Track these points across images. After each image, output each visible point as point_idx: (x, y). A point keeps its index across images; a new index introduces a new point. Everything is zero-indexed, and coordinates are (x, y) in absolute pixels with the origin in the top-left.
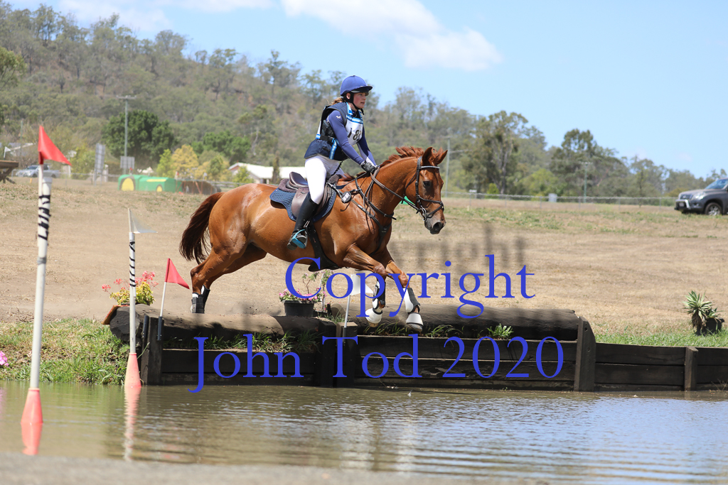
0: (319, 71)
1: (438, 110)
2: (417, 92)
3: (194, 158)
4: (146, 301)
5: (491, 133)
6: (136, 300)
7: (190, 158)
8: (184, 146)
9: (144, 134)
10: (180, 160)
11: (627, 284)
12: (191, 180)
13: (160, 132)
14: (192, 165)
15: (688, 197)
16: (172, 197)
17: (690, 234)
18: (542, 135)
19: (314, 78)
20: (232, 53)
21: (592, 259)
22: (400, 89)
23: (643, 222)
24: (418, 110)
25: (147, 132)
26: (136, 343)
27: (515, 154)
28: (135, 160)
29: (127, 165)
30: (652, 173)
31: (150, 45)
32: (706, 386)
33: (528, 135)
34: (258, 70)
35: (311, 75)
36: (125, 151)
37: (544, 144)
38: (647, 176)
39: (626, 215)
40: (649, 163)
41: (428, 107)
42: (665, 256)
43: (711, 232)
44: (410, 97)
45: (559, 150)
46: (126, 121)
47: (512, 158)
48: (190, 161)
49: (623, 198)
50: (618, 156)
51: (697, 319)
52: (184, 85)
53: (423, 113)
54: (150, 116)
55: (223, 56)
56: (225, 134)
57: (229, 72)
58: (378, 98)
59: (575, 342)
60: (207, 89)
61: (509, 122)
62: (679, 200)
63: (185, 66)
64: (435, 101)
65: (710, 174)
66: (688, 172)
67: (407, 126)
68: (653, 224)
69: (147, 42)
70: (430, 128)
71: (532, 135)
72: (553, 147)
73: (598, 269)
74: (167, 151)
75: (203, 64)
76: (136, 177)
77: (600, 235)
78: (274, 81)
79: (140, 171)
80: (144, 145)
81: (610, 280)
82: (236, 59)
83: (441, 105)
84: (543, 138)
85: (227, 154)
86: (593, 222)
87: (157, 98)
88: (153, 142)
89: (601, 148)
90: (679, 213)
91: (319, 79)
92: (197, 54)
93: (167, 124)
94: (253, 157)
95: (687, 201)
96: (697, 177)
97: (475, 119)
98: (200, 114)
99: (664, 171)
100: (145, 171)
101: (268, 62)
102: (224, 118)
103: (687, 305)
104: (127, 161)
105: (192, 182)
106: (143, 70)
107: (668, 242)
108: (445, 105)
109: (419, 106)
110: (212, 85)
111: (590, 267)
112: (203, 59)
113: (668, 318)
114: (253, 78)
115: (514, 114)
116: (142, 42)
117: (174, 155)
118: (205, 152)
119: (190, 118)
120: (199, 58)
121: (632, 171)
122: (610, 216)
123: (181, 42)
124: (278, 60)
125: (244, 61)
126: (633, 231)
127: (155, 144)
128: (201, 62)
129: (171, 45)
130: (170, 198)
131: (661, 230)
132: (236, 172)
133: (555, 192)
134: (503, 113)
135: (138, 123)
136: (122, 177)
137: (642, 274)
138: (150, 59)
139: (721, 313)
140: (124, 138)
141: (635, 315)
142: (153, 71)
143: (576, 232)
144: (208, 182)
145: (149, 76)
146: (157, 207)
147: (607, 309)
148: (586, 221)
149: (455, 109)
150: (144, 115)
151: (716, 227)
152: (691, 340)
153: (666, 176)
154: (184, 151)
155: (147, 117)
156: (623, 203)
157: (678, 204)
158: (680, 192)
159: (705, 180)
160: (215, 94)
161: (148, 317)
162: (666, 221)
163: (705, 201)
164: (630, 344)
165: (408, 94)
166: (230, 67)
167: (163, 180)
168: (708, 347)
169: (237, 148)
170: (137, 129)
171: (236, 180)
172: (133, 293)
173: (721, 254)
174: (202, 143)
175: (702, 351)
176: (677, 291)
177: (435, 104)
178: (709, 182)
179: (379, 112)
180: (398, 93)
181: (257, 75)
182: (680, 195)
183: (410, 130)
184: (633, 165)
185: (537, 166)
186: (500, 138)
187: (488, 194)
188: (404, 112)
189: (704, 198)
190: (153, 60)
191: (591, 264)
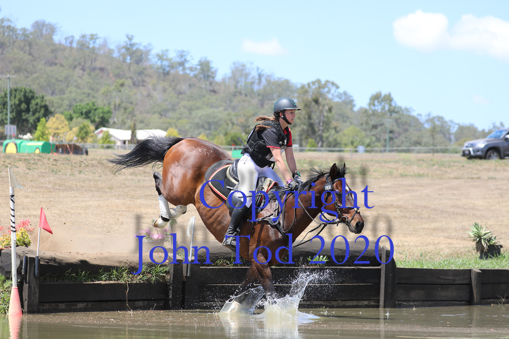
0: (167, 50)
1: (267, 80)
2: (248, 65)
3: (66, 125)
4: (25, 244)
5: (310, 98)
6: (17, 243)
7: (63, 125)
8: (56, 115)
9: (23, 106)
10: (53, 127)
11: (422, 218)
12: (63, 143)
13: (37, 104)
14: (64, 130)
15: (472, 145)
16: (47, 158)
17: (473, 176)
18: (351, 98)
19: (163, 55)
20: (95, 37)
21: (394, 199)
22: (234, 63)
23: (435, 167)
24: (249, 80)
25: (26, 104)
26: (18, 278)
27: (330, 115)
28: (18, 128)
29: (10, 132)
30: (442, 126)
31: (27, 32)
32: (489, 300)
33: (340, 98)
34: (116, 51)
35: (160, 53)
36: (9, 121)
37: (354, 106)
38: (438, 129)
39: (421, 162)
40: (440, 119)
41: (257, 77)
42: (454, 195)
43: (491, 174)
44: (242, 70)
45: (366, 111)
46: (8, 96)
47: (327, 117)
48: (63, 127)
49: (419, 148)
50: (414, 114)
51: (480, 245)
52: (56, 64)
53: (253, 83)
54: (28, 91)
55: (88, 40)
56: (91, 104)
57: (93, 53)
58: (216, 71)
59: (380, 267)
60: (75, 67)
61: (323, 88)
62: (464, 148)
63: (56, 49)
64: (263, 73)
65: (491, 127)
66: (473, 125)
67: (240, 93)
68: (443, 169)
69: (24, 30)
70: (259, 95)
71: (343, 98)
72: (361, 108)
73: (399, 207)
74: (43, 120)
75: (71, 48)
76: (18, 142)
77: (400, 179)
78: (130, 60)
79: (21, 136)
80: (25, 115)
81: (408, 215)
82: (98, 42)
83: (268, 76)
84: (352, 101)
85: (93, 121)
86: (394, 168)
87: (34, 76)
88: (31, 113)
89: (401, 108)
90: (465, 159)
91: (167, 56)
92: (66, 39)
93: (43, 98)
94: (114, 123)
95: (471, 149)
96: (480, 129)
97: (296, 86)
98: (69, 89)
99: (453, 125)
100: (25, 137)
101: (125, 44)
102: (90, 92)
103: (472, 234)
104: (11, 129)
105: (64, 145)
106: (22, 53)
107: (455, 183)
108: (270, 76)
109: (250, 77)
110: (79, 64)
111: (392, 205)
112: (71, 43)
113: (457, 246)
114: (112, 58)
115: (327, 82)
116: (20, 30)
117: (48, 123)
118: (74, 120)
119: (62, 92)
120: (68, 42)
121: (427, 126)
122: (408, 163)
123: (52, 29)
124: (133, 41)
125: (105, 44)
126: (427, 174)
127: (34, 114)
128: (69, 45)
129: (44, 31)
130: (45, 158)
131: (450, 173)
132: (100, 136)
133: (363, 144)
134: (319, 81)
135: (18, 97)
136: (5, 142)
137: (435, 210)
138: (27, 44)
139: (501, 240)
140: (7, 109)
141: (429, 244)
142: (30, 54)
143: (380, 177)
144: (78, 144)
145: (27, 58)
146: (34, 166)
147: (406, 239)
148: (388, 168)
149: (280, 79)
150: (23, 90)
151: (496, 170)
152: (476, 263)
153: (454, 129)
154: (57, 119)
155: (25, 92)
156: (419, 152)
157: (464, 152)
158: (465, 141)
159: (487, 131)
160: (81, 72)
161: (27, 257)
162: (454, 166)
163: (486, 149)
164: (425, 267)
165: (241, 68)
166: (94, 48)
167: (40, 143)
168: (490, 268)
169: (101, 115)
170: (17, 102)
171: (101, 141)
172: (14, 237)
173: (500, 192)
174: (72, 112)
175: (485, 273)
176: (464, 224)
177: (263, 75)
178: (490, 132)
179: (217, 83)
180: (233, 66)
181: (116, 55)
182: (466, 144)
183: (243, 97)
184: (427, 121)
185: (348, 123)
186: (316, 101)
187: (308, 148)
188: (238, 82)
189: (485, 146)
190: (30, 45)
191: (393, 203)
